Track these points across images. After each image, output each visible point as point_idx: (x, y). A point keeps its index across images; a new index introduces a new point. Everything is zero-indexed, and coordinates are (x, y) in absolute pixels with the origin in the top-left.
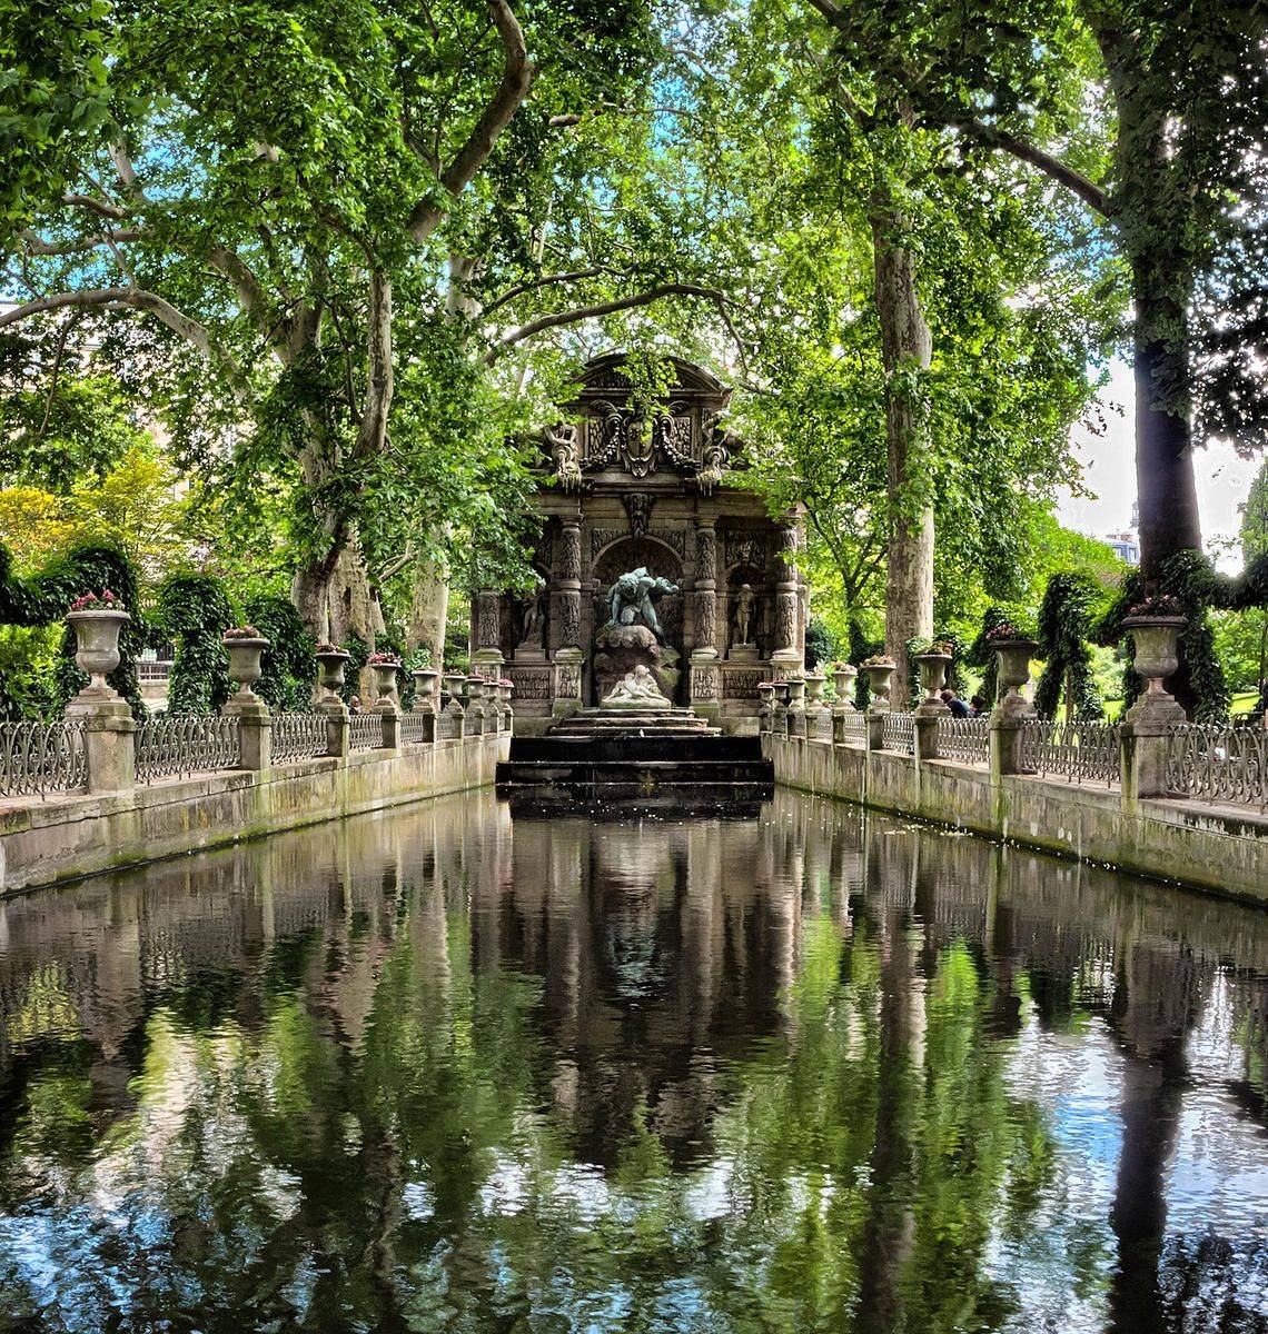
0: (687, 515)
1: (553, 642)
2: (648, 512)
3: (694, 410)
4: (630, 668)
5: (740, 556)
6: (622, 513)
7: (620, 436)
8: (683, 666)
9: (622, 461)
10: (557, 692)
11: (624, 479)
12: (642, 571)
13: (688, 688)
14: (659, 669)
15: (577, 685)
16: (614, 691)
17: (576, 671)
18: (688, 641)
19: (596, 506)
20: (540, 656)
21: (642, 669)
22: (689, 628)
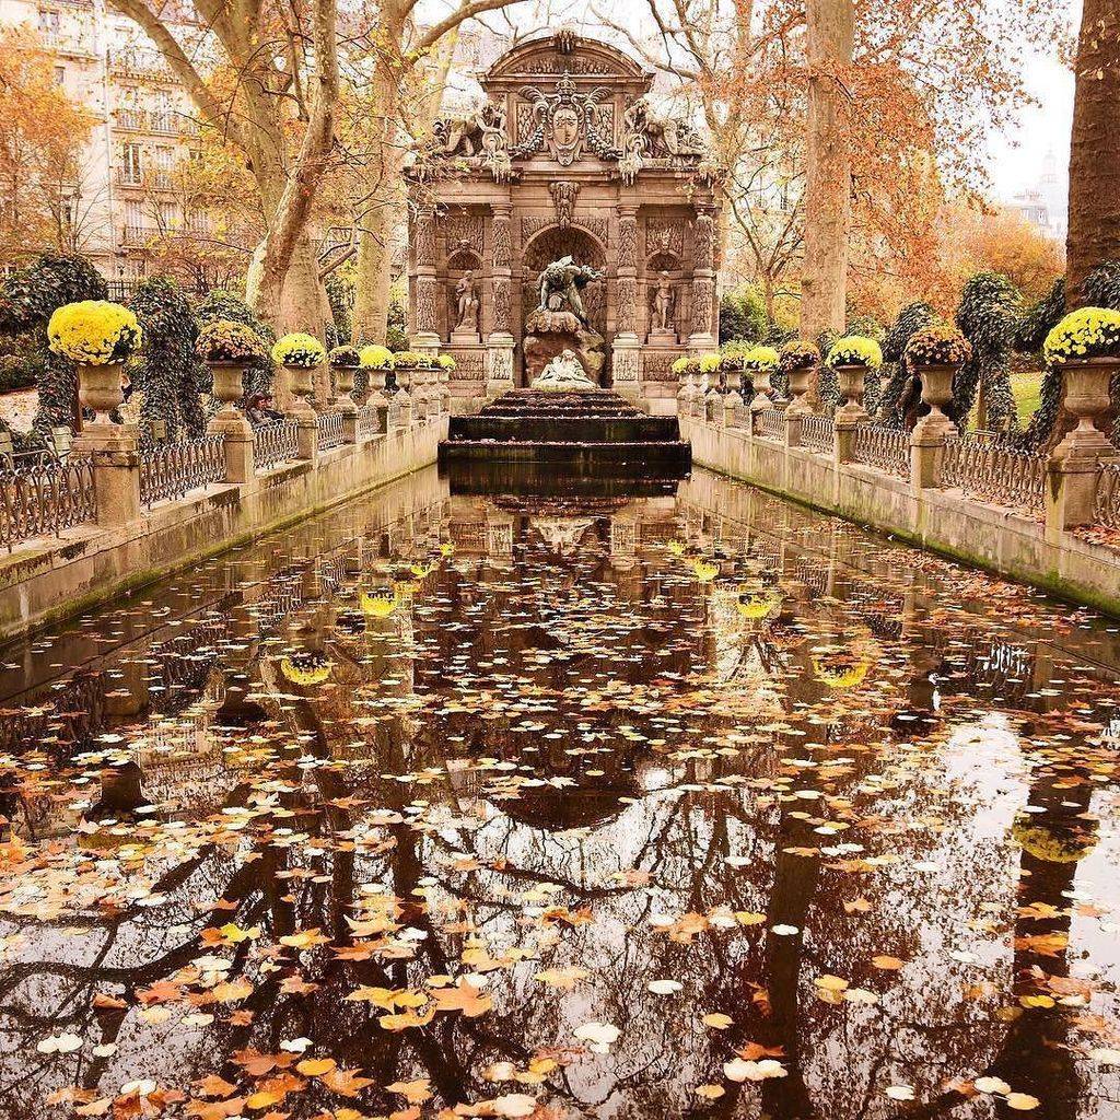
0: (610, 203)
1: (487, 325)
2: (573, 201)
3: (618, 97)
5: (659, 243)
6: (550, 202)
7: (547, 124)
8: (606, 349)
9: (549, 150)
10: (491, 374)
11: (554, 167)
12: (569, 259)
13: (611, 370)
14: (584, 353)
15: (509, 367)
16: (544, 374)
17: (508, 354)
18: (611, 326)
19: (526, 195)
20: (474, 340)
21: (567, 352)
22: (612, 314)
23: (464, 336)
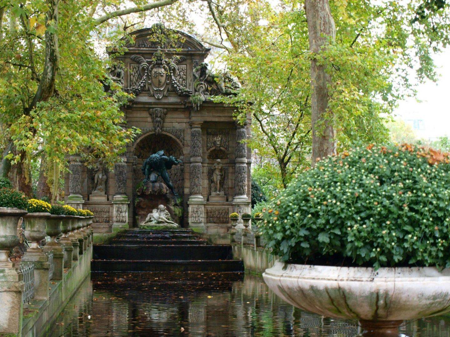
0: (185, 120)
1: (112, 191)
2: (163, 119)
3: (189, 61)
4: (156, 207)
5: (215, 143)
6: (149, 119)
7: (148, 76)
8: (184, 206)
9: (149, 90)
10: (115, 219)
11: (151, 100)
12: (162, 152)
13: (187, 217)
14: (172, 207)
15: (126, 215)
16: (147, 219)
17: (125, 208)
18: (187, 191)
19: (135, 115)
20: (103, 199)
21: (162, 206)
22: (187, 184)
23: (98, 198)
